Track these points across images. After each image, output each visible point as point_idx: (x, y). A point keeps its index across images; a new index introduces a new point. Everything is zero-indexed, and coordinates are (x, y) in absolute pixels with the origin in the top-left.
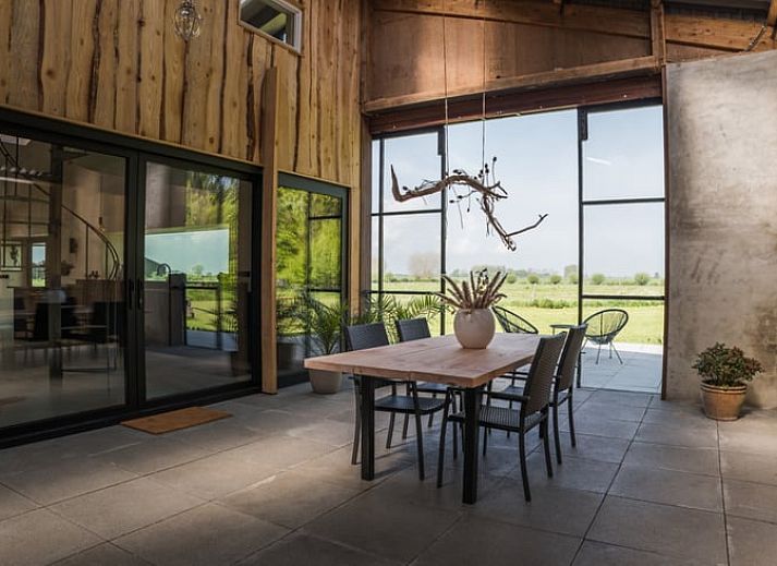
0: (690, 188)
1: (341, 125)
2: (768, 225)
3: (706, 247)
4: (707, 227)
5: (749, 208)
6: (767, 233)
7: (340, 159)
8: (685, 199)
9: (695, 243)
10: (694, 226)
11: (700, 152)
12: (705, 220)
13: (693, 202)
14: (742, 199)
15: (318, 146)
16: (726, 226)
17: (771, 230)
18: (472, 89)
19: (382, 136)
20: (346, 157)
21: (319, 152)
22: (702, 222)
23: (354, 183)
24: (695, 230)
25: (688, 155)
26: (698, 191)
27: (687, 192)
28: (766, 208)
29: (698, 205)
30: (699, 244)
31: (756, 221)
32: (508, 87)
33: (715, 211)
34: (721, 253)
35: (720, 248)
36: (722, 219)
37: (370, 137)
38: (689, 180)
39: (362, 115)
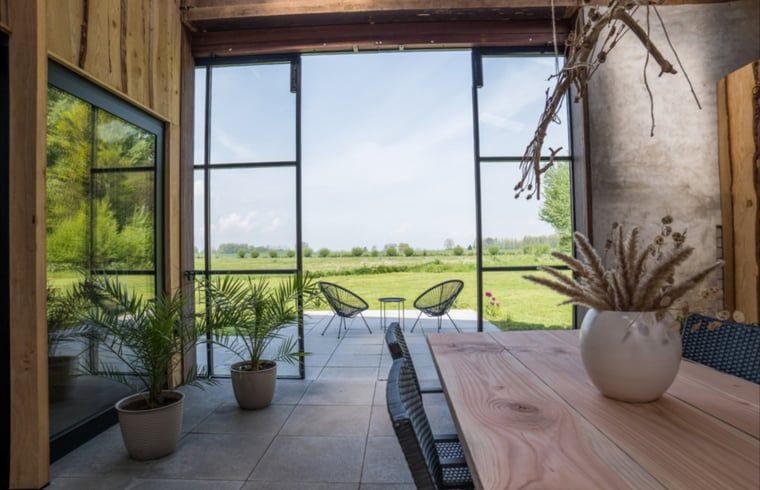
0: (612, 145)
1: (156, 24)
2: (688, 186)
3: (630, 210)
4: (630, 187)
5: (670, 168)
6: (687, 194)
7: (155, 76)
8: (606, 156)
9: (619, 205)
10: (616, 186)
11: (620, 106)
12: (629, 180)
13: (614, 160)
14: (662, 159)
15: (123, 42)
16: (648, 186)
17: (690, 192)
18: (349, 6)
19: (209, 62)
20: (163, 75)
21: (123, 53)
22: (625, 182)
23: (173, 117)
24: (619, 191)
25: (609, 108)
26: (620, 149)
27: (609, 147)
28: (686, 169)
29: (620, 163)
30: (623, 206)
31: (676, 182)
32: (397, 8)
33: (638, 171)
34: (645, 215)
35: (644, 210)
36: (644, 180)
37: (192, 62)
38: (611, 135)
39: (183, 24)
